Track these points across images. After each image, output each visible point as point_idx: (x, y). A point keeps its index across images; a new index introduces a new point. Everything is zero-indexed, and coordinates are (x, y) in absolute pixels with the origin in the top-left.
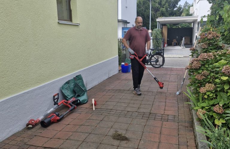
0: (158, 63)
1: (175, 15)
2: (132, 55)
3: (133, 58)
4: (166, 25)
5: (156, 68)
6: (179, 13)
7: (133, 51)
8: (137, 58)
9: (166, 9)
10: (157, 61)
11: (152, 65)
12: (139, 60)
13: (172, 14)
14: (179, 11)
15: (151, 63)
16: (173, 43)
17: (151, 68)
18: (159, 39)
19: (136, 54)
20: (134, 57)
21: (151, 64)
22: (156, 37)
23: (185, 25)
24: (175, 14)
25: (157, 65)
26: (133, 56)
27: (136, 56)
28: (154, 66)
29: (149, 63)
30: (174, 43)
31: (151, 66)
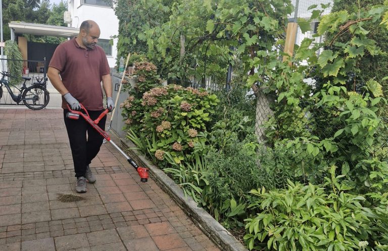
0: (37, 102)
1: (36, 20)
2: (76, 110)
3: (77, 118)
4: (24, 36)
5: (35, 109)
6: (43, 17)
7: (77, 102)
8: (87, 117)
9: (20, 6)
10: (36, 98)
11: (28, 105)
12: (91, 122)
13: (31, 18)
14: (43, 14)
15: (24, 101)
16: (38, 68)
17: (26, 110)
18: (19, 61)
19: (83, 108)
20: (81, 116)
21: (26, 104)
22: (13, 56)
23: (52, 39)
24: (37, 18)
25: (35, 105)
26: (78, 112)
27: (84, 112)
28: (31, 106)
29: (22, 102)
30: (41, 68)
31: (25, 107)
